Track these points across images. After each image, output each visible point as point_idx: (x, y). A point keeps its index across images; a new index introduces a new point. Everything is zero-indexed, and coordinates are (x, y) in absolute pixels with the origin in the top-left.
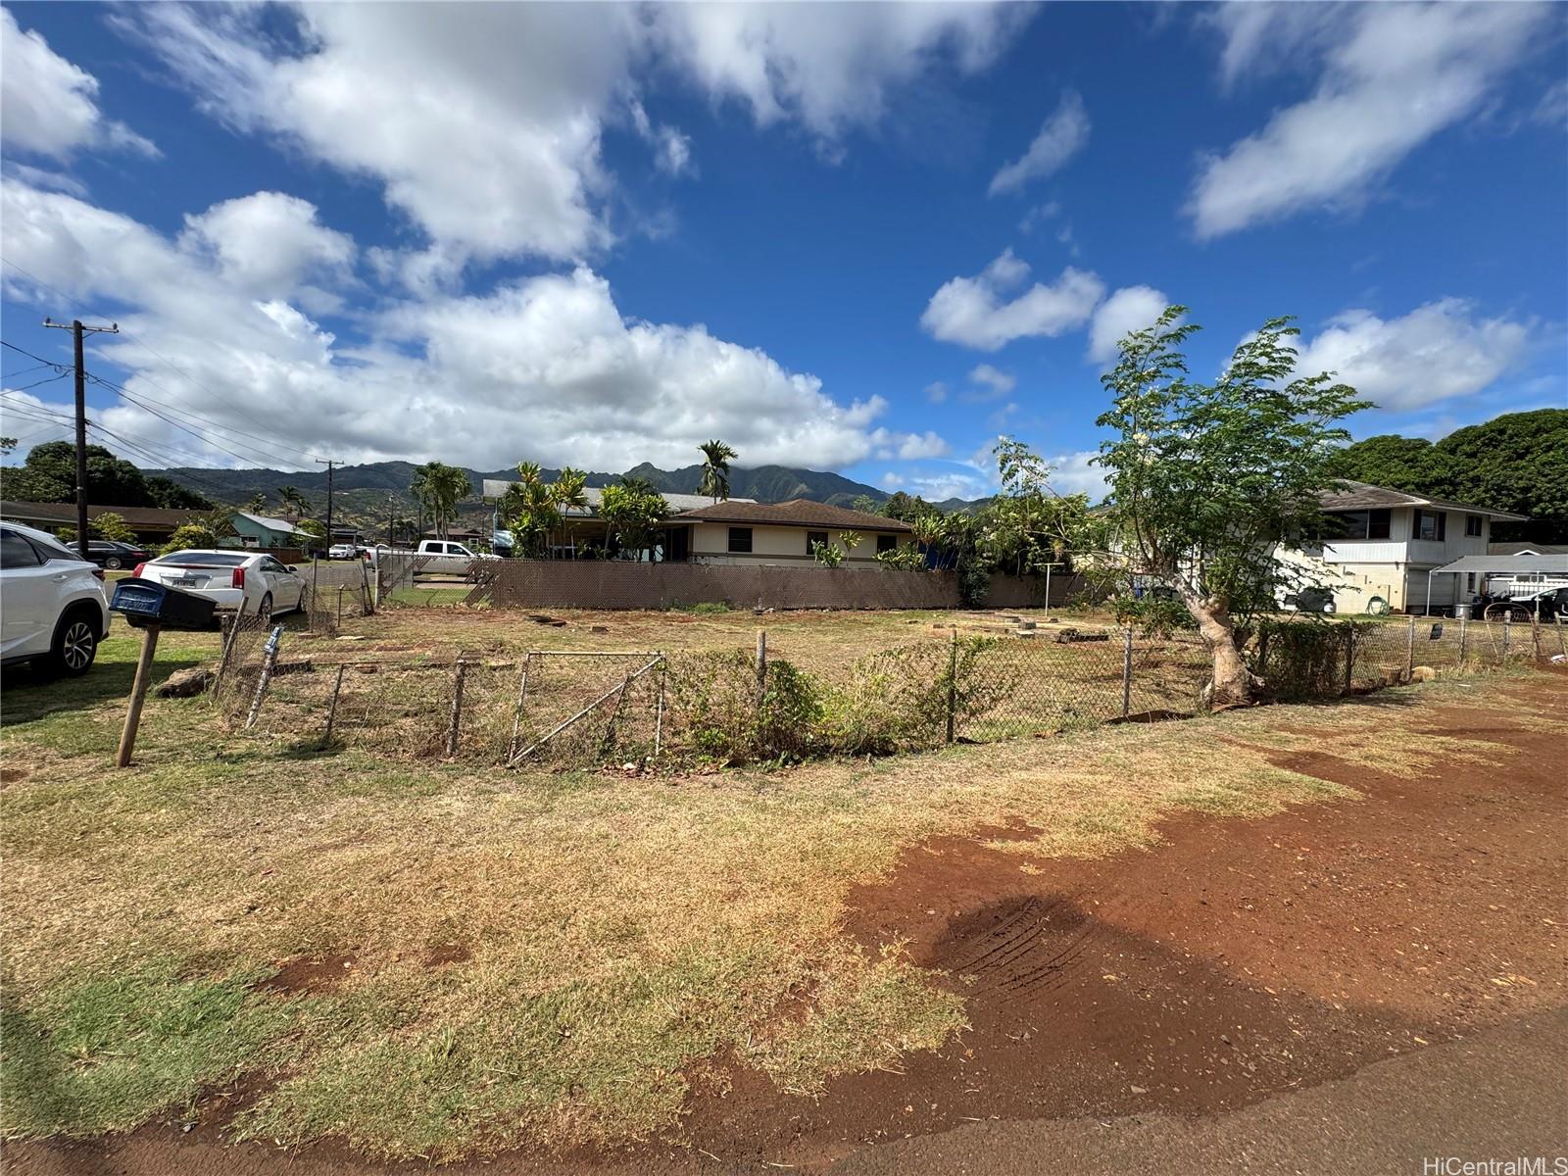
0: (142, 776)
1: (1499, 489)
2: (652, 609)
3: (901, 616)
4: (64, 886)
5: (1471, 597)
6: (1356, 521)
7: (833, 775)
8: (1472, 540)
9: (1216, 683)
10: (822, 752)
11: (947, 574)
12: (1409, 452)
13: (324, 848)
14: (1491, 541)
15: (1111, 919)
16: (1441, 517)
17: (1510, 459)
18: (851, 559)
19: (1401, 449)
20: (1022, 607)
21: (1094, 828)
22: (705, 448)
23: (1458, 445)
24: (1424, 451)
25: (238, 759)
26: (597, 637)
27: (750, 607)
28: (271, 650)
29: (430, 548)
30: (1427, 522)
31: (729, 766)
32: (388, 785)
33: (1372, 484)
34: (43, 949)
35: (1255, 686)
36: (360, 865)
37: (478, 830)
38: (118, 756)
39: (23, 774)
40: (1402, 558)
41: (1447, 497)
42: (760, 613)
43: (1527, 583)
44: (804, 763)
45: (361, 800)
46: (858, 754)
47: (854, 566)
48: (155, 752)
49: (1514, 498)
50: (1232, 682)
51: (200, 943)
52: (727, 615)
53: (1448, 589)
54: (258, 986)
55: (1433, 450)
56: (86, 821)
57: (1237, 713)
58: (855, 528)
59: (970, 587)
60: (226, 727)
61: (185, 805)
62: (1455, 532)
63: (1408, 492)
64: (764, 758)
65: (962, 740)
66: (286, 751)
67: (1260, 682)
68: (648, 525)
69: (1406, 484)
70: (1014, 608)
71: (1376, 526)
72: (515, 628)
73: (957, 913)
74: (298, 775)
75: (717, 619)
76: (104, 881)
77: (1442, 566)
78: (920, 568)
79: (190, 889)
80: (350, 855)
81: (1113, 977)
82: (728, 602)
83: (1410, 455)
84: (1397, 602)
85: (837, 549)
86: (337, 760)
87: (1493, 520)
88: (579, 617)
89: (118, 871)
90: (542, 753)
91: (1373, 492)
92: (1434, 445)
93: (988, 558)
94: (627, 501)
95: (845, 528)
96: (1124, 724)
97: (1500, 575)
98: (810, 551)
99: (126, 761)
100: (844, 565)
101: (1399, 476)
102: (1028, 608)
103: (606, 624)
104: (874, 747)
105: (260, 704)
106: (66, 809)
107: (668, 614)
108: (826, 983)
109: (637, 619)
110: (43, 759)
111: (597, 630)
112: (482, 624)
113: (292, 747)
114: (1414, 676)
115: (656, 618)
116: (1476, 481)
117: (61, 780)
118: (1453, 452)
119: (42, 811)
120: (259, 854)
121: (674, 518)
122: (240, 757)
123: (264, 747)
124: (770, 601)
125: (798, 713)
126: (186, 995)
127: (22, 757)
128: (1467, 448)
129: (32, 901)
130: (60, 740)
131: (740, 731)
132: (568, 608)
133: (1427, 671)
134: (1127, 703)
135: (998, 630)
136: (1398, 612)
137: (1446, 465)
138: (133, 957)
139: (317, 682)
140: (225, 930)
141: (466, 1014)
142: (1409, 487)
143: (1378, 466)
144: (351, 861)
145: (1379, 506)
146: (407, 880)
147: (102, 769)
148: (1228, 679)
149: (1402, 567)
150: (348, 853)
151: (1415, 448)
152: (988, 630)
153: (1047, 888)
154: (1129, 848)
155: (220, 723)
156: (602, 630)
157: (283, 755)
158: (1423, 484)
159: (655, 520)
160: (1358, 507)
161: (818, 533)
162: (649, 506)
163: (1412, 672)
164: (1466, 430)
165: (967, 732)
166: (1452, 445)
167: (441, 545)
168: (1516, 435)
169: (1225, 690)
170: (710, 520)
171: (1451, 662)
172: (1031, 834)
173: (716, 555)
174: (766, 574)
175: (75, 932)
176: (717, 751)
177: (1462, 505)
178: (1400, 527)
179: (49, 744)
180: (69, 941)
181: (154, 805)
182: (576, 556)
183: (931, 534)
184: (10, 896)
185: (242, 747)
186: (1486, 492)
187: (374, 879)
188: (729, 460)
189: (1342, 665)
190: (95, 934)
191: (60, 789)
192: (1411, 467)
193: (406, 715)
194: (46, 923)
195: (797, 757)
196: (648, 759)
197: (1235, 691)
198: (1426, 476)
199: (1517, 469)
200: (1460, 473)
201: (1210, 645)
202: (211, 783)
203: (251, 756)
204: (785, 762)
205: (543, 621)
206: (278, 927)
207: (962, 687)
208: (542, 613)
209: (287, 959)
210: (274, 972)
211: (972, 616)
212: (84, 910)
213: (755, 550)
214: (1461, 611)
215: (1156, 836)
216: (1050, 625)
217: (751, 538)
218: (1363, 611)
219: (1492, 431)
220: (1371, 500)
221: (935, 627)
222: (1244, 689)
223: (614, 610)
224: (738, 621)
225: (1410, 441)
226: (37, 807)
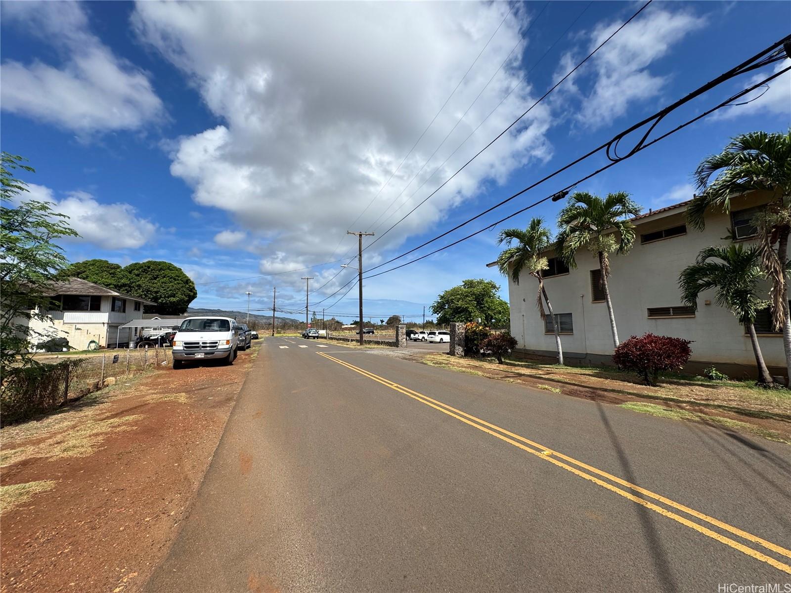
1: (148, 291)
5: (136, 338)
6: (84, 301)
8: (137, 312)
12: (112, 269)
14: (144, 313)
16: (124, 302)
17: (152, 279)
19: (108, 267)
23: (132, 270)
24: (118, 270)
30: (118, 304)
33: (93, 282)
40: (106, 321)
41: (128, 292)
43: (156, 331)
49: (153, 295)
53: (127, 335)
55: (122, 270)
62: (130, 308)
63: (110, 289)
69: (110, 284)
71: (94, 304)
77: (124, 324)
83: (112, 271)
84: (103, 343)
87: (145, 304)
91: (92, 287)
92: (123, 268)
97: (147, 328)
101: (107, 280)
114: (105, 383)
116: (139, 286)
118: (130, 272)
128: (136, 272)
133: (111, 380)
136: (103, 347)
137: (127, 278)
142: (111, 286)
143: (97, 274)
145: (95, 294)
149: (106, 325)
151: (114, 268)
158: (118, 285)
160: (84, 294)
163: (103, 382)
164: (136, 264)
166: (131, 269)
168: (154, 270)
171: (123, 372)
177: (132, 297)
178: (106, 305)
186: (143, 292)
192: (112, 277)
198: (119, 282)
199: (153, 283)
200: (133, 282)
218: (86, 349)
219: (146, 266)
220: (92, 291)
225: (112, 264)
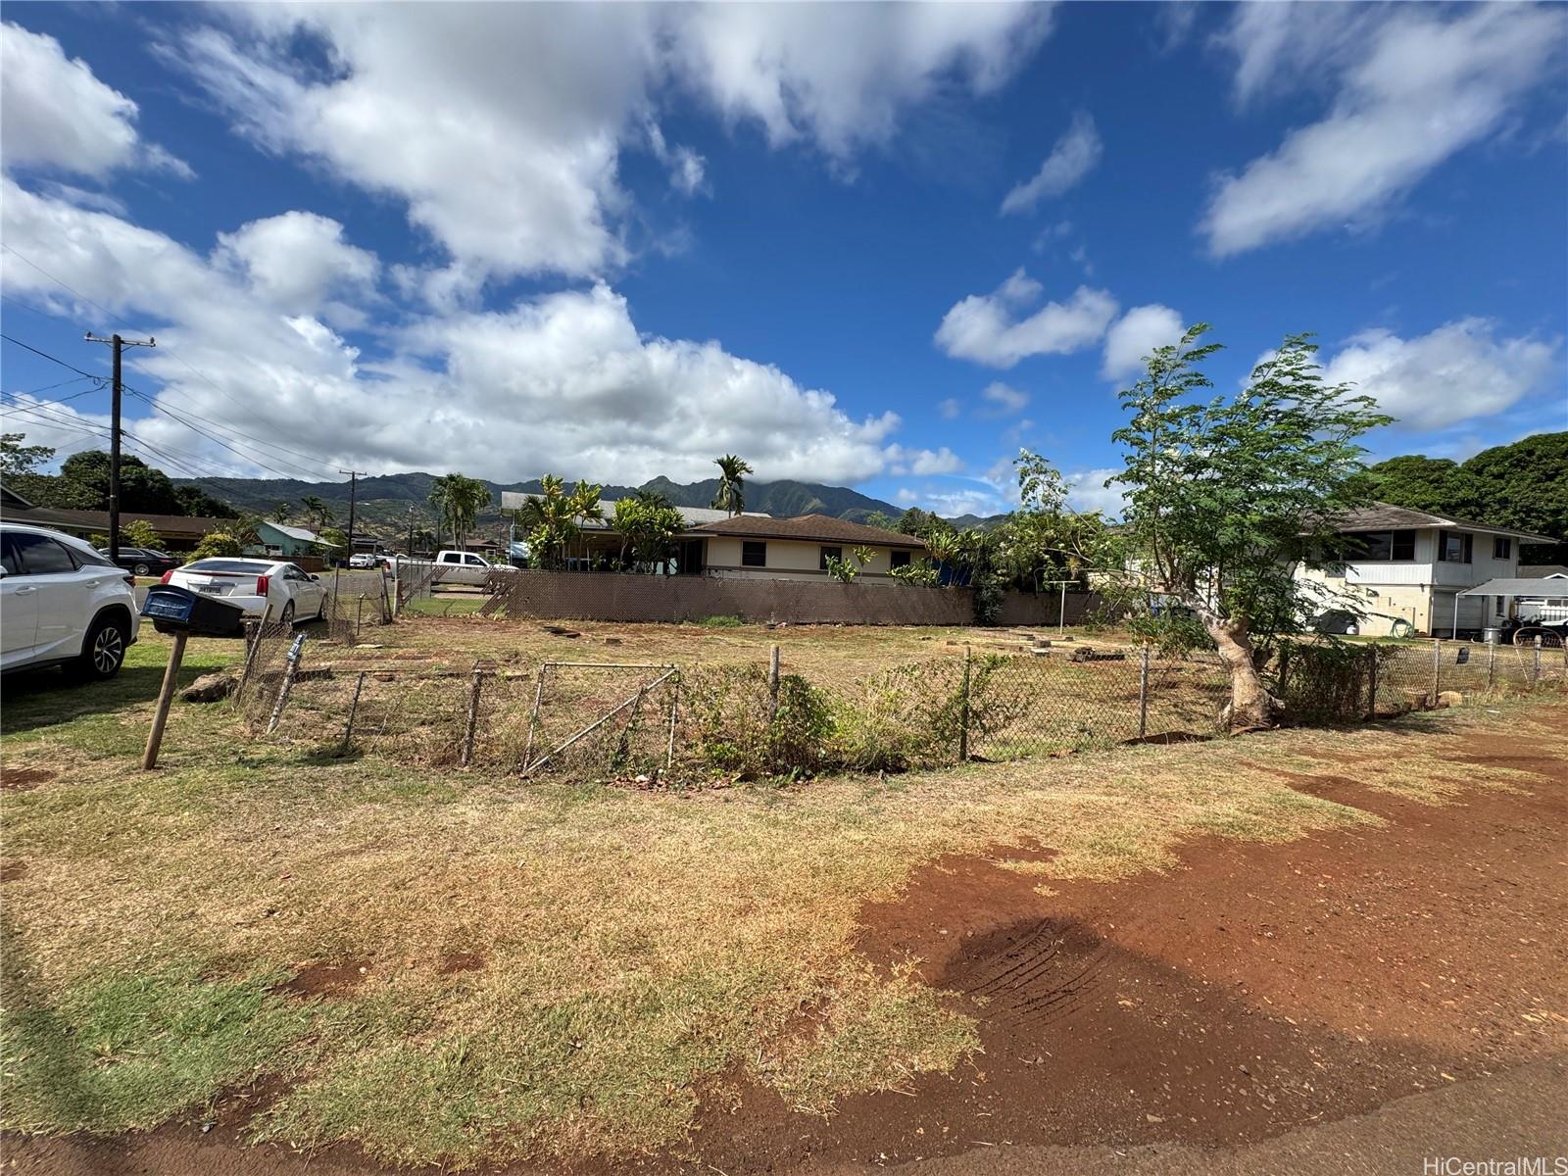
0: (166, 780)
1: (1529, 511)
2: (666, 621)
3: (914, 632)
4: (91, 886)
5: (1500, 621)
6: (1378, 542)
7: (845, 791)
8: (1500, 562)
9: (1235, 705)
10: (834, 768)
11: (961, 591)
12: (1434, 472)
13: (341, 854)
14: (1520, 563)
15: (1128, 943)
16: (1468, 540)
17: (1540, 480)
18: (864, 575)
19: (1425, 469)
20: (1037, 625)
21: (1109, 850)
22: (721, 462)
23: (1484, 466)
24: (1449, 472)
25: (258, 765)
26: (610, 649)
27: (762, 621)
28: (294, 657)
29: (448, 558)
30: (1453, 544)
31: (740, 780)
32: (404, 792)
33: (1396, 504)
34: (70, 947)
35: (1275, 709)
36: (376, 871)
37: (492, 839)
38: (144, 759)
39: (52, 775)
40: (1428, 580)
41: (1474, 519)
42: (772, 627)
43: (1558, 608)
44: (816, 779)
45: (378, 807)
46: (870, 770)
47: (867, 581)
48: (178, 756)
49: (1544, 520)
50: (1252, 705)
51: (220, 945)
52: (739, 629)
53: (1477, 612)
54: (276, 989)
55: (1458, 471)
56: (113, 822)
57: (1256, 736)
58: (867, 543)
59: (984, 604)
60: (247, 732)
61: (208, 809)
62: (1482, 554)
63: (1434, 513)
64: (776, 772)
65: (975, 759)
66: (305, 757)
67: (1281, 704)
68: (664, 538)
69: (1431, 505)
70: (1029, 626)
71: (1400, 547)
72: (531, 639)
73: (970, 934)
74: (316, 781)
75: (730, 633)
76: (129, 881)
77: (1469, 588)
78: (933, 585)
79: (211, 891)
80: (367, 861)
81: (1128, 1003)
82: (740, 616)
83: (1436, 475)
84: (1423, 625)
85: (850, 564)
86: (355, 767)
87: (1522, 542)
88: (593, 629)
89: (143, 872)
90: (555, 764)
91: (1396, 513)
92: (1460, 466)
93: (1002, 575)
94: (642, 513)
95: (860, 543)
96: (1140, 745)
97: (1530, 598)
98: (823, 565)
99: (152, 764)
100: (858, 580)
101: (1424, 497)
102: (1043, 625)
103: (620, 636)
104: (886, 764)
105: (281, 710)
106: (94, 810)
107: (681, 627)
108: (837, 1000)
109: (651, 631)
110: (72, 760)
111: (611, 642)
112: (498, 635)
113: (311, 753)
114: (1441, 701)
115: (669, 631)
116: (1504, 502)
117: (89, 782)
118: (1479, 472)
119: (71, 812)
120: (278, 858)
121: (689, 532)
122: (261, 762)
123: (284, 752)
124: (782, 616)
125: (810, 728)
126: (206, 996)
127: (51, 758)
128: (1494, 469)
129: (60, 900)
130: (88, 742)
131: (753, 746)
132: (583, 620)
133: (1455, 696)
134: (1143, 724)
135: (1013, 648)
136: (1423, 635)
137: (1473, 485)
138: (156, 957)
139: (336, 689)
140: (245, 932)
141: (479, 1022)
142: (1434, 508)
143: (1402, 487)
144: (368, 867)
145: (1402, 527)
146: (421, 888)
147: (128, 772)
148: (1248, 701)
149: (1427, 590)
150: (365, 859)
151: (1440, 469)
152: (1002, 647)
153: (1062, 910)
154: (1145, 872)
155: (242, 729)
156: (616, 642)
157: (302, 761)
158: (1449, 505)
159: (670, 533)
160: (1381, 528)
161: (832, 549)
162: (664, 519)
163: (1438, 697)
164: (1493, 451)
165: (981, 750)
166: (1478, 466)
167: (459, 556)
168: (1545, 456)
169: (1245, 712)
170: (724, 534)
171: (1478, 687)
172: (1045, 855)
173: (730, 569)
174: (780, 589)
175: (101, 931)
176: (729, 765)
177: (1489, 526)
178: (1425, 548)
179: (78, 746)
180: (95, 940)
181: (178, 808)
182: (591, 569)
183: (945, 550)
184: (39, 894)
185: (262, 752)
186: (1515, 513)
187: (390, 885)
188: (744, 475)
189: (1365, 689)
190: (120, 933)
191: (87, 791)
192: (1436, 488)
193: (423, 724)
194: (72, 922)
195: (809, 772)
196: (660, 771)
197: (1255, 714)
198: (1451, 497)
199: (1546, 491)
200: (1487, 494)
201: (1229, 666)
202: (233, 787)
203: (272, 761)
204: (797, 778)
205: (558, 632)
206: (296, 931)
207: (976, 704)
208: (556, 624)
209: (304, 963)
210: (291, 975)
211: (986, 633)
212: (110, 910)
213: (769, 565)
214: (1490, 635)
215: (1173, 860)
216: (1065, 644)
217: (764, 552)
218: (1388, 633)
219: (1521, 452)
220: (1394, 520)
221: (948, 643)
222: (1264, 711)
223: (628, 622)
224: (750, 635)
225: (1435, 461)
226: (66, 808)
